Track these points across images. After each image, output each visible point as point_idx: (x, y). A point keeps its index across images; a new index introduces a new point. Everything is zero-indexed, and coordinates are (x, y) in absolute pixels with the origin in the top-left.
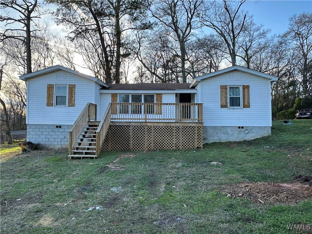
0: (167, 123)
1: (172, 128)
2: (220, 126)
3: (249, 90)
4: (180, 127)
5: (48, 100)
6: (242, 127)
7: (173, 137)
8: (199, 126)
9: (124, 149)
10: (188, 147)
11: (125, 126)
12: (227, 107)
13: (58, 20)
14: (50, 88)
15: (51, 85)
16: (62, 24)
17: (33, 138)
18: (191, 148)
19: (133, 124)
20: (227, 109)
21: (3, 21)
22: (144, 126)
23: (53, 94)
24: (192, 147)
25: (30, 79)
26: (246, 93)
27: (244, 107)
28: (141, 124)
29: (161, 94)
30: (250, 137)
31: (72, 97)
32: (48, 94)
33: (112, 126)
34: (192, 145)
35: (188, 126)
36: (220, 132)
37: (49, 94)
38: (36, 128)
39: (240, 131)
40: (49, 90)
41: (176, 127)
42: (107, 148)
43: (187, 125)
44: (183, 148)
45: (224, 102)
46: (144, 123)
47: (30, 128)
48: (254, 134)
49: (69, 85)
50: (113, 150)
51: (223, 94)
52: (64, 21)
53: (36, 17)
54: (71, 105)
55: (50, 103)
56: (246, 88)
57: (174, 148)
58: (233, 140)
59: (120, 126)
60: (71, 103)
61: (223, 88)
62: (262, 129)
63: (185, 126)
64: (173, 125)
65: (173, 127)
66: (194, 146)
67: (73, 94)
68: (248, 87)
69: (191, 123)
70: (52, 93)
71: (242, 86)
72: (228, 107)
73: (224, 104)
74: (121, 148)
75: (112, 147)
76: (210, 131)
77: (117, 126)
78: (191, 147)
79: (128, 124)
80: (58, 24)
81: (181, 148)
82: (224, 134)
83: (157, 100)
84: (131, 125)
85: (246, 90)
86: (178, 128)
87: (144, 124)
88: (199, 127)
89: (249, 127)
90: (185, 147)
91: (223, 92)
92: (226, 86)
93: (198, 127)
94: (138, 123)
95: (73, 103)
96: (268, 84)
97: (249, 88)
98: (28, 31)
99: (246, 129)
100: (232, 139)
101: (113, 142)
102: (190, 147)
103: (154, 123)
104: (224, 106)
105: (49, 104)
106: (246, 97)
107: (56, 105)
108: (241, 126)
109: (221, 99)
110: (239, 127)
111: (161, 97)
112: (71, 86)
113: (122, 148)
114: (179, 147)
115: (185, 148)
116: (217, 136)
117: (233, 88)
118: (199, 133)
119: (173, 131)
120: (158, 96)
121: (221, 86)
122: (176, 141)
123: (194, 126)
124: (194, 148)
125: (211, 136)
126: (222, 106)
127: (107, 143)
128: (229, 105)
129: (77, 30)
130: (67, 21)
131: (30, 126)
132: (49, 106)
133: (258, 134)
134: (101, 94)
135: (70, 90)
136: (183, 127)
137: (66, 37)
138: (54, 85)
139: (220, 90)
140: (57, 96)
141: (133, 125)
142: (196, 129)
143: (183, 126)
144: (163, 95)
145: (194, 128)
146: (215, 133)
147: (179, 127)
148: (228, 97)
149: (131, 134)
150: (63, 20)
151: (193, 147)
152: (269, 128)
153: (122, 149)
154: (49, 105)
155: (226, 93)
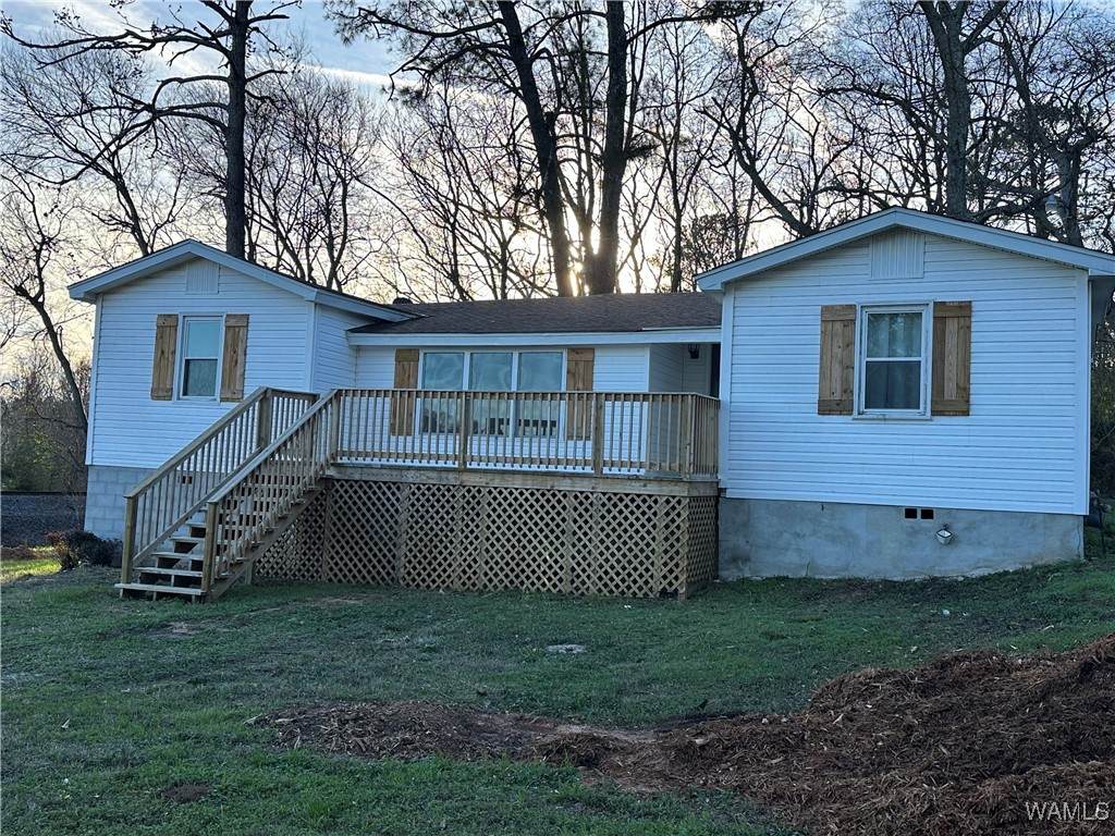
0: (540, 479)
1: (559, 502)
2: (816, 502)
3: (969, 327)
4: (592, 498)
5: (157, 375)
6: (928, 514)
7: (562, 538)
8: (674, 497)
9: (373, 578)
10: (623, 586)
11: (385, 483)
12: (850, 412)
13: (347, 21)
14: (167, 327)
15: (170, 316)
16: (363, 35)
17: (104, 519)
18: (634, 594)
19: (410, 477)
20: (848, 418)
21: (149, 48)
22: (454, 486)
23: (174, 352)
24: (640, 588)
25: (106, 297)
26: (951, 342)
27: (934, 413)
28: (441, 479)
29: (591, 349)
30: (963, 563)
31: (236, 362)
32: (160, 353)
33: (338, 481)
34: (640, 582)
35: (627, 495)
36: (814, 533)
37: (163, 352)
38: (117, 483)
39: (914, 532)
40: (162, 337)
41: (576, 497)
42: (317, 572)
43: (620, 489)
44: (600, 590)
45: (837, 386)
46: (451, 476)
47: (98, 481)
48: (989, 551)
49: (228, 315)
50: (335, 580)
51: (836, 350)
52: (370, 22)
53: (269, 17)
54: (229, 395)
55: (161, 386)
56: (954, 316)
57: (565, 587)
58: (876, 572)
59: (366, 482)
60: (229, 387)
61: (837, 319)
62: (1033, 527)
63: (615, 494)
64: (565, 485)
65: (565, 496)
66: (646, 582)
67: (240, 352)
68: (964, 310)
69: (637, 478)
70: (172, 349)
71: (932, 305)
72: (855, 412)
73: (837, 397)
74: (364, 572)
75: (331, 569)
76: (765, 526)
77: (356, 482)
78: (634, 588)
79: (395, 476)
80: (346, 40)
81: (593, 589)
82: (833, 540)
83: (574, 375)
84: (403, 480)
85: (952, 326)
86: (582, 499)
87: (452, 479)
88: (673, 502)
89: (963, 514)
90: (612, 586)
91: (835, 340)
92: (852, 307)
93: (668, 502)
94: (430, 474)
95: (237, 387)
96: (1074, 294)
97: (970, 317)
98: (238, 80)
99: (947, 521)
100: (869, 567)
101: (338, 547)
102: (629, 587)
103: (490, 476)
104: (835, 407)
105: (161, 392)
106: (951, 359)
107: (185, 394)
108: (920, 503)
109: (822, 373)
110: (911, 513)
111: (590, 364)
112: (232, 322)
113: (369, 572)
114: (583, 583)
115: (611, 592)
116: (799, 550)
117: (893, 316)
118: (673, 527)
119: (564, 514)
120: (577, 357)
121: (825, 309)
122: (573, 557)
123: (650, 496)
124: (646, 595)
125: (768, 547)
126: (826, 408)
127: (318, 549)
128: (859, 398)
129: (423, 55)
130: (382, 21)
131: (98, 475)
132: (158, 398)
133: (1007, 551)
134: (358, 349)
135: (230, 335)
136: (604, 499)
137: (384, 89)
138: (180, 318)
139: (818, 329)
140: (188, 361)
141: (411, 480)
142: (662, 509)
143: (604, 494)
144: (597, 353)
145: (650, 502)
146: (786, 535)
147: (587, 498)
148: (860, 362)
149: (402, 518)
150: (365, 17)
151: (645, 589)
152: (1071, 521)
153: (368, 578)
154: (160, 394)
155: (849, 344)
